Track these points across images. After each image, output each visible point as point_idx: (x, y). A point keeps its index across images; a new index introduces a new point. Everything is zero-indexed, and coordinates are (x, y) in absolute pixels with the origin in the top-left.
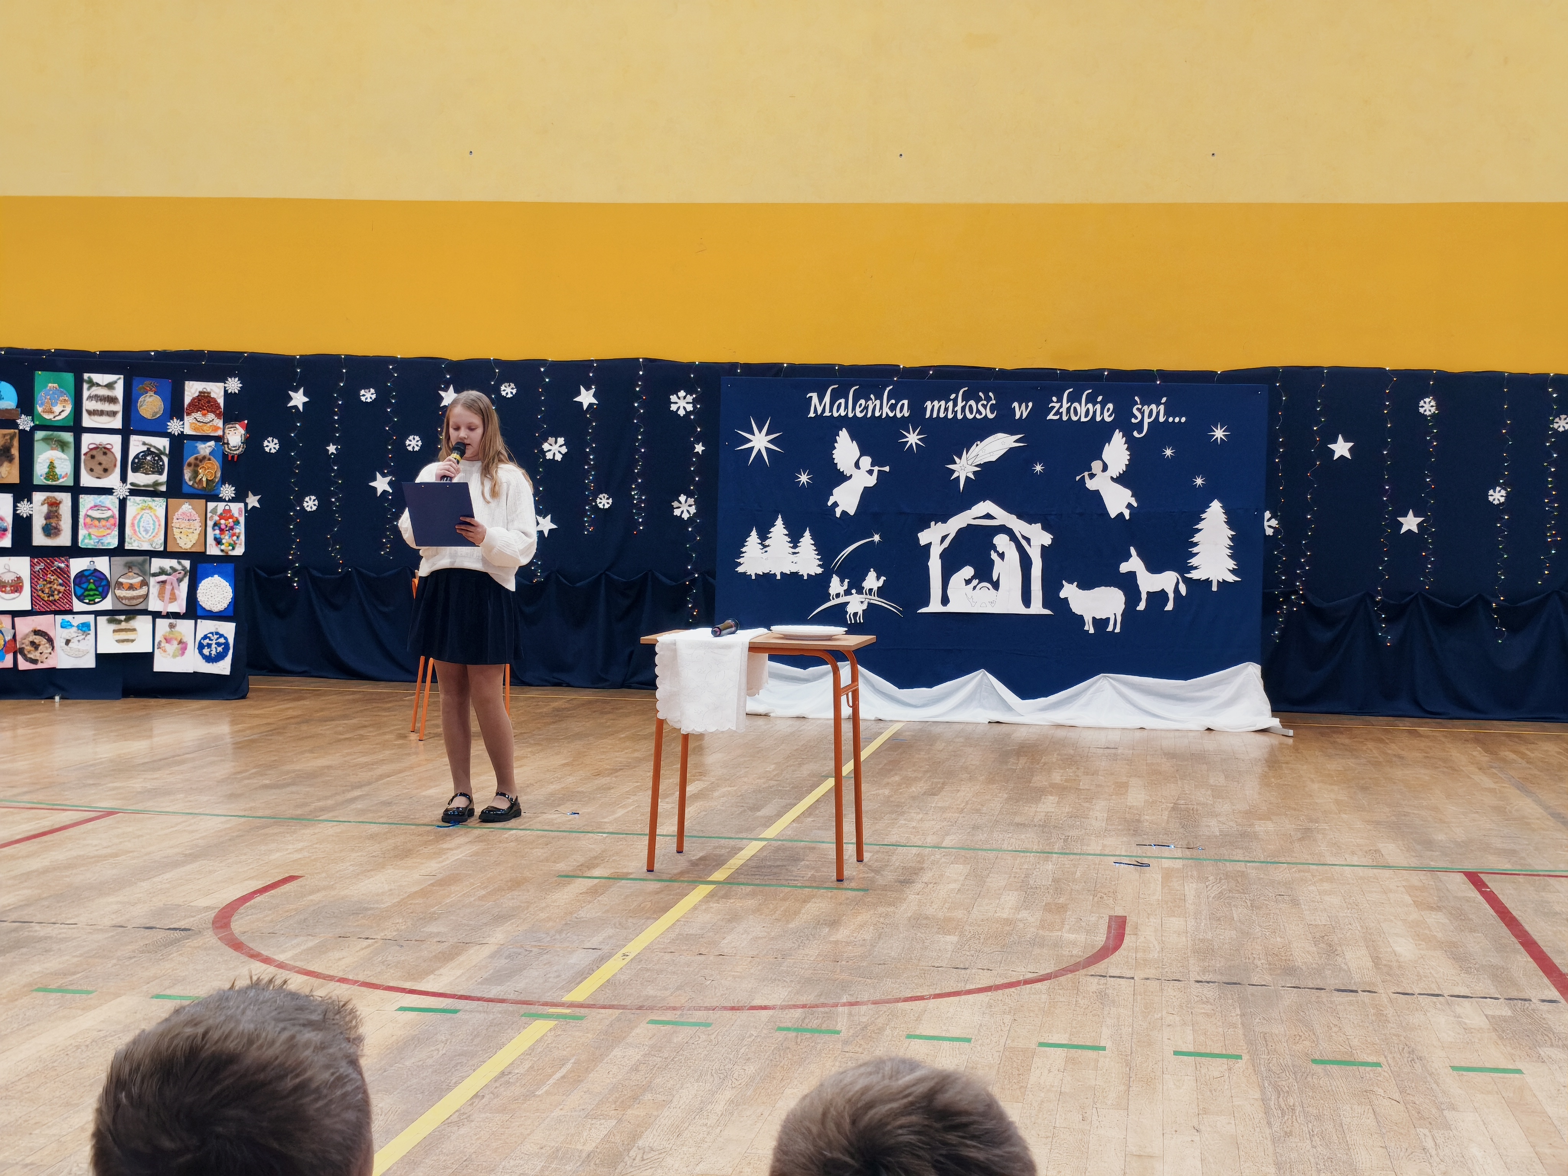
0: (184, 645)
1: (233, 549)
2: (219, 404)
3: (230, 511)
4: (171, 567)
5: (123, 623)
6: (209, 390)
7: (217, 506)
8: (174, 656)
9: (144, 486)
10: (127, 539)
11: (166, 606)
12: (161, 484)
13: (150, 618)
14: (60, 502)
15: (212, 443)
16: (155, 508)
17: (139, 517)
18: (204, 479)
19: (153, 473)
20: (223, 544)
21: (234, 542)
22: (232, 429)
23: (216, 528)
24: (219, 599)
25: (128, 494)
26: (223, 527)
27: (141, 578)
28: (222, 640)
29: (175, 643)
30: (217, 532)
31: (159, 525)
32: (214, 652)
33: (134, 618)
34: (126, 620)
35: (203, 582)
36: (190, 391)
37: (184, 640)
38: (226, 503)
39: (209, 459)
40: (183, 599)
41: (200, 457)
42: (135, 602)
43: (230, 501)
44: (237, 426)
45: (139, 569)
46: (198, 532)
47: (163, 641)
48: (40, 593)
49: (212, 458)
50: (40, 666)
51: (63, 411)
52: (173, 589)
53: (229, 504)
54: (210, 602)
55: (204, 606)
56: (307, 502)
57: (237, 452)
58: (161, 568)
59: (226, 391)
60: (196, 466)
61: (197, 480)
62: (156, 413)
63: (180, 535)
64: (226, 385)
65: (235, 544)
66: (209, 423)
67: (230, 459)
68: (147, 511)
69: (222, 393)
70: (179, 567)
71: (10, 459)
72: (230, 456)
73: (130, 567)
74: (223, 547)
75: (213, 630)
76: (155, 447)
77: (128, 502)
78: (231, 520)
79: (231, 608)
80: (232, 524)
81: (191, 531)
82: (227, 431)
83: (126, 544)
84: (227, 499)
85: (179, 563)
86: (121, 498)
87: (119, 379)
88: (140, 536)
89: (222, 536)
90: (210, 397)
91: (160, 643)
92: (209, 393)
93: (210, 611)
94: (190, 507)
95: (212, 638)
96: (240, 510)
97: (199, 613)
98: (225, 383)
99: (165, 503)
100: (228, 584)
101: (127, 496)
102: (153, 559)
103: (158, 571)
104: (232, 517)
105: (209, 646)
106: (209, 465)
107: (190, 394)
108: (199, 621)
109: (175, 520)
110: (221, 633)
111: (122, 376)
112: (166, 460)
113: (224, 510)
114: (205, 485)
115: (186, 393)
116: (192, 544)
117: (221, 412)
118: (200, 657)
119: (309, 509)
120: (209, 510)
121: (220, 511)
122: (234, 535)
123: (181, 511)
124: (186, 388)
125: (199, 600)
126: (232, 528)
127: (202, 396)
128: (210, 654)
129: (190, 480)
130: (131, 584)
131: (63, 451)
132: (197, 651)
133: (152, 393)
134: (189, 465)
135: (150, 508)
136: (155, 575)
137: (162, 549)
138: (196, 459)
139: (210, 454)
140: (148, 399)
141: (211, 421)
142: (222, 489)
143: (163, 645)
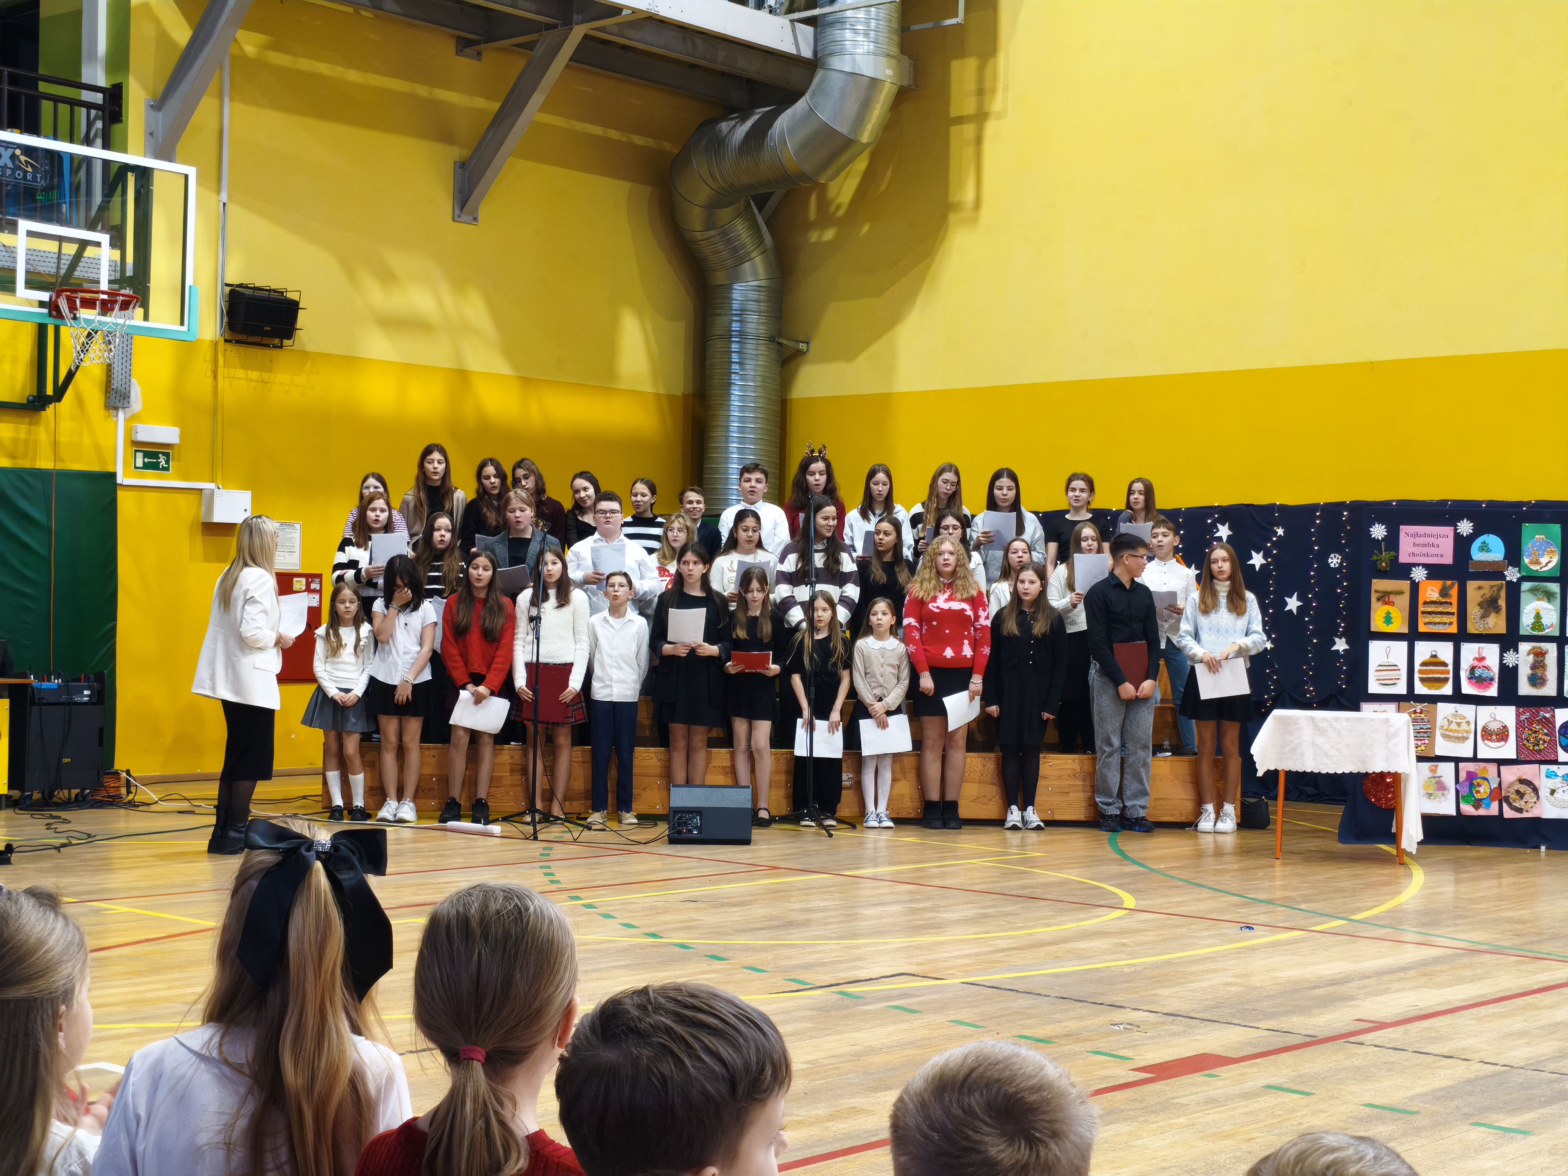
14: (1545, 654)
48: (1525, 742)
50: (1525, 815)
51: (1549, 562)
71: (1497, 610)
131: (1549, 601)
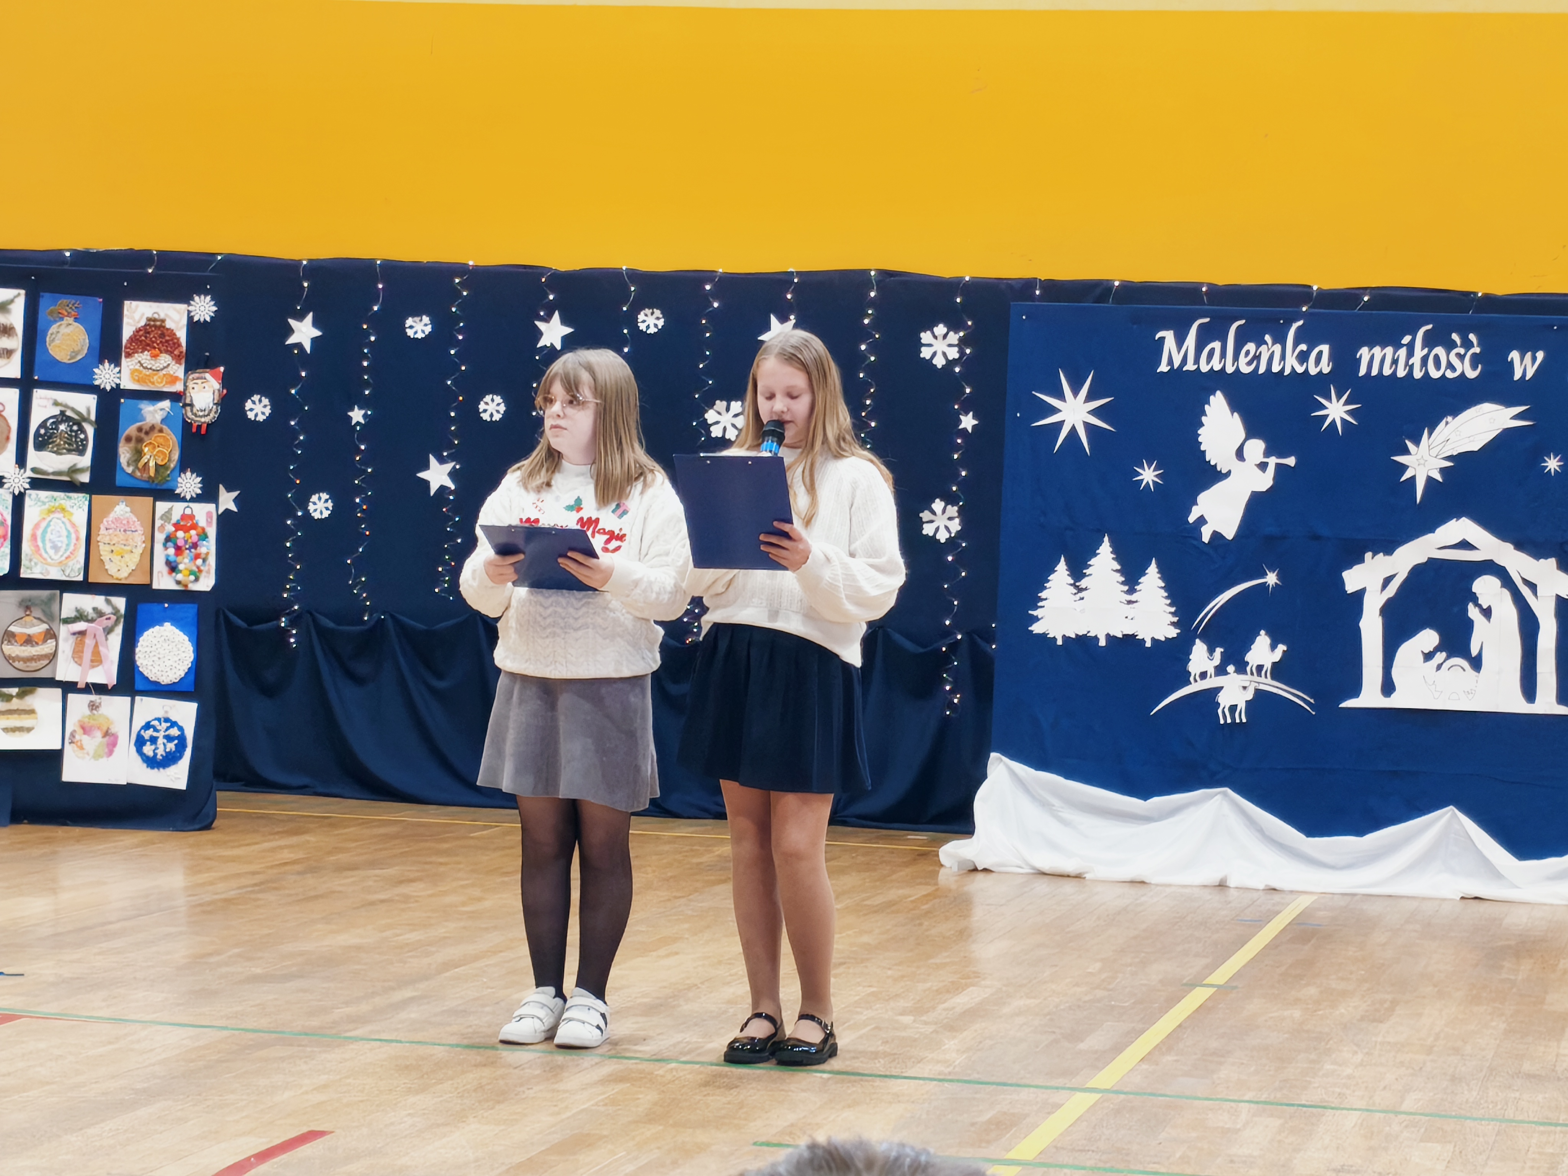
0: (112, 738)
1: (197, 579)
2: (178, 339)
3: (192, 517)
4: (95, 609)
5: (15, 700)
6: (162, 316)
7: (171, 509)
8: (97, 756)
9: (54, 473)
10: (24, 561)
11: (84, 674)
12: (81, 471)
13: (58, 692)
15: (166, 404)
16: (71, 510)
17: (43, 525)
18: (152, 464)
19: (69, 451)
20: (180, 571)
21: (198, 568)
22: (199, 381)
23: (170, 544)
24: (170, 663)
25: (27, 486)
26: (180, 543)
27: (45, 627)
28: (174, 732)
29: (98, 734)
30: (171, 551)
31: (78, 539)
32: (161, 752)
33: (31, 692)
34: (20, 696)
35: (146, 633)
36: (132, 318)
37: (113, 730)
38: (186, 504)
39: (161, 431)
40: (112, 662)
41: (146, 428)
42: (34, 665)
43: (192, 500)
44: (208, 376)
45: (44, 611)
46: (139, 550)
47: (80, 731)
49: (164, 427)
52: (96, 645)
53: (191, 505)
54: (157, 668)
55: (145, 673)
56: (315, 503)
57: (207, 420)
58: (77, 610)
59: (190, 318)
60: (140, 441)
61: (141, 465)
62: (77, 353)
63: (111, 556)
64: (191, 308)
65: (200, 571)
66: (162, 370)
67: (194, 430)
68: (57, 515)
69: (184, 321)
70: (107, 609)
72: (195, 425)
73: (28, 608)
74: (179, 577)
75: (161, 715)
76: (73, 410)
77: (28, 502)
78: (193, 532)
79: (192, 677)
80: (195, 538)
81: (128, 548)
82: (190, 384)
83: (22, 571)
84: (188, 497)
85: (108, 602)
86: (17, 493)
87: (19, 294)
88: (45, 555)
89: (179, 559)
90: (164, 327)
91: (73, 735)
92: (163, 321)
93: (157, 683)
94: (128, 509)
95: (159, 728)
96: (209, 514)
97: (139, 685)
98: (189, 305)
99: (87, 503)
100: (186, 638)
101: (25, 489)
102: (65, 595)
103: (73, 614)
104: (194, 526)
105: (154, 740)
106: (161, 440)
107: (131, 321)
108: (138, 698)
109: (103, 531)
110: (174, 719)
111: (23, 292)
112: (90, 430)
113: (184, 517)
114: (152, 473)
115: (126, 320)
116: (129, 570)
117: (181, 352)
118: (139, 759)
119: (317, 515)
120: (158, 514)
121: (176, 517)
122: (197, 556)
123: (112, 516)
124: (125, 312)
125: (138, 663)
126: (195, 546)
127: (151, 327)
128: (155, 755)
129: (129, 465)
130: (29, 635)
132: (133, 749)
133: (70, 320)
134: (128, 439)
135: (63, 510)
136: (67, 621)
137: (80, 578)
138: (140, 429)
139: (163, 421)
140: (64, 330)
141: (165, 368)
142: (179, 480)
143: (78, 737)
